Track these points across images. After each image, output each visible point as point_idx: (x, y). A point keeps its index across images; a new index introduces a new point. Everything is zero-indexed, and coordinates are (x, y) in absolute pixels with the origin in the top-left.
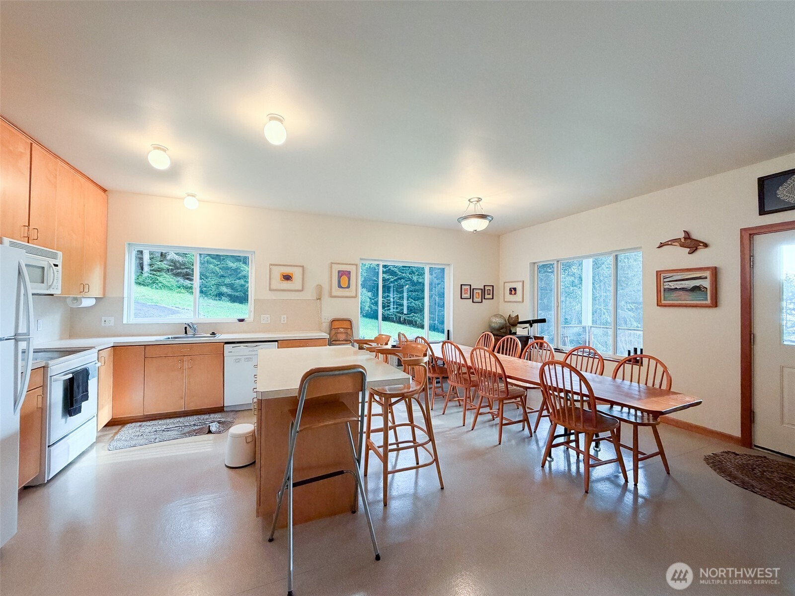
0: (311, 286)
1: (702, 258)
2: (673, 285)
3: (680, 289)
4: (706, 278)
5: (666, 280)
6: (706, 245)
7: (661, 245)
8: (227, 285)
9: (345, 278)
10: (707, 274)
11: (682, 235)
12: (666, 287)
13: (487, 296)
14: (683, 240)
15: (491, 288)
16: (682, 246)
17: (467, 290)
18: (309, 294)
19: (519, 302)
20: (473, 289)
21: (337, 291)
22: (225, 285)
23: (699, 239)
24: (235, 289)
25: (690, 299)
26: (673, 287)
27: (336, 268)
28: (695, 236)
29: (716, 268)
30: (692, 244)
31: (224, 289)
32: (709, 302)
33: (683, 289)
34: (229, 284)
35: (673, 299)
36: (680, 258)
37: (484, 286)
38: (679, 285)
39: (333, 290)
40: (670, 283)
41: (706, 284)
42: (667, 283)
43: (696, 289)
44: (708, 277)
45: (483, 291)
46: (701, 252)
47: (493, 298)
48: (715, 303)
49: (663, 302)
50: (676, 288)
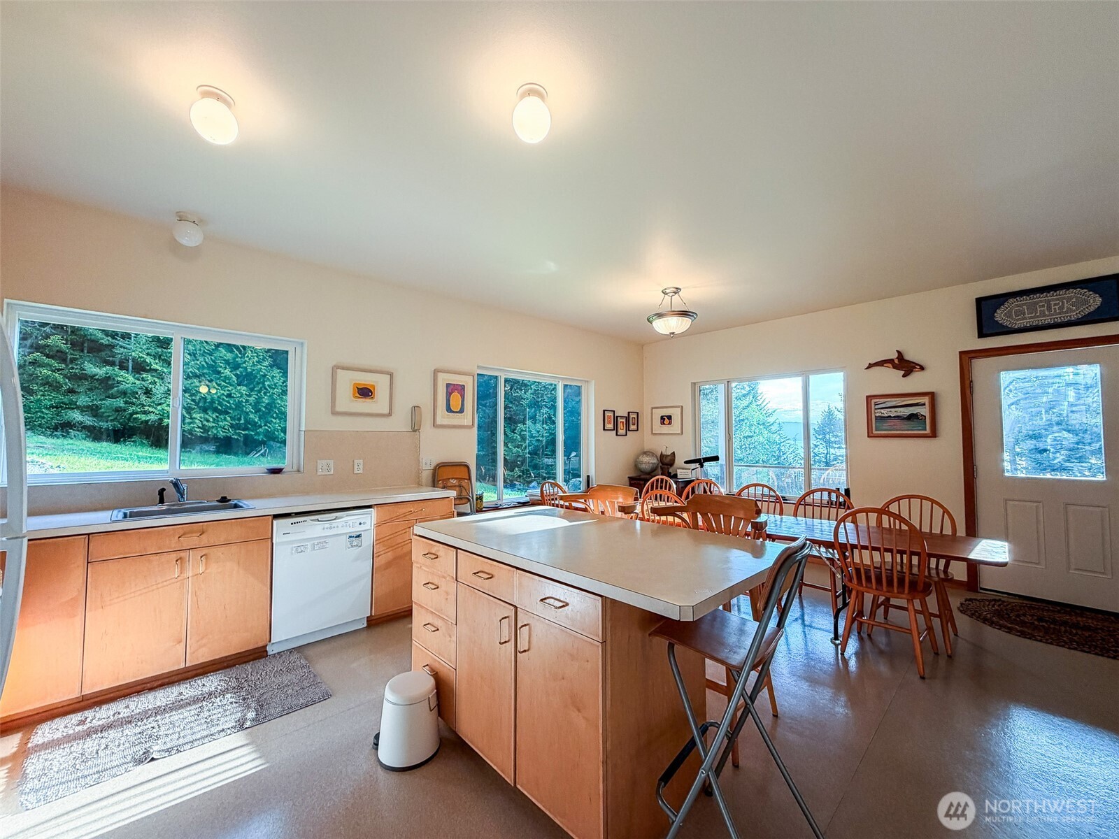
0: (402, 407)
1: (916, 383)
2: (885, 413)
3: (894, 417)
4: (924, 404)
5: (877, 407)
6: (922, 368)
7: (870, 366)
8: (83, 409)
9: (456, 396)
10: (926, 400)
11: (894, 356)
12: (877, 415)
13: (632, 427)
14: (896, 361)
15: (635, 416)
16: (895, 367)
17: (610, 417)
18: (399, 422)
19: (678, 434)
20: (617, 417)
21: (443, 417)
22: (78, 408)
23: (914, 361)
24: (102, 417)
25: (906, 428)
26: (886, 415)
27: (443, 379)
28: (908, 357)
29: (933, 393)
30: (905, 366)
31: (76, 416)
32: (928, 431)
33: (898, 417)
34: (88, 407)
35: (886, 428)
36: (892, 381)
37: (629, 413)
38: (893, 413)
39: (439, 415)
40: (882, 411)
41: (925, 411)
42: (879, 410)
43: (912, 417)
44: (927, 404)
45: (627, 419)
46: (916, 376)
47: (638, 430)
48: (934, 434)
49: (875, 432)
50: (890, 416)
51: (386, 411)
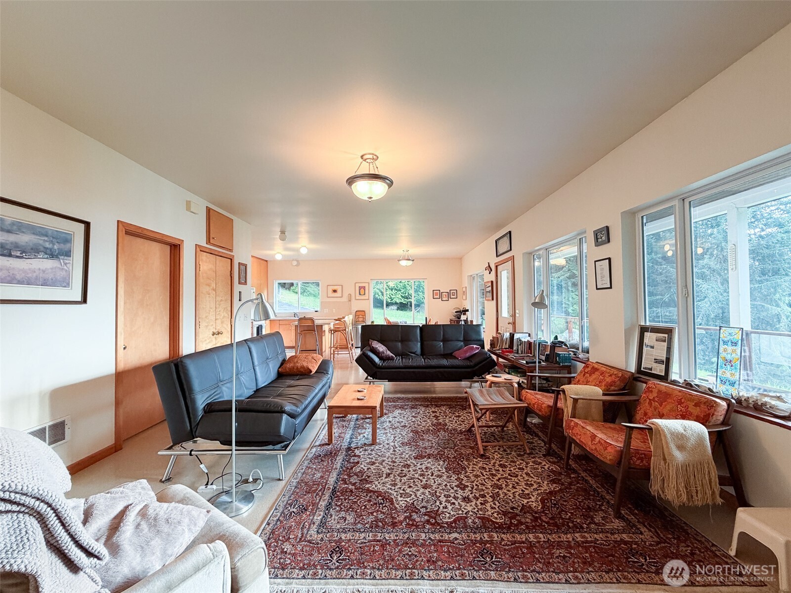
0: (346, 295)
6: (491, 270)
7: (485, 269)
9: (362, 290)
13: (452, 297)
14: (488, 267)
15: (455, 291)
17: (437, 293)
18: (345, 299)
20: (442, 292)
21: (358, 297)
27: (358, 285)
37: (450, 290)
39: (357, 296)
41: (491, 289)
45: (449, 293)
46: (491, 273)
47: (457, 298)
48: (493, 299)
51: (341, 296)
